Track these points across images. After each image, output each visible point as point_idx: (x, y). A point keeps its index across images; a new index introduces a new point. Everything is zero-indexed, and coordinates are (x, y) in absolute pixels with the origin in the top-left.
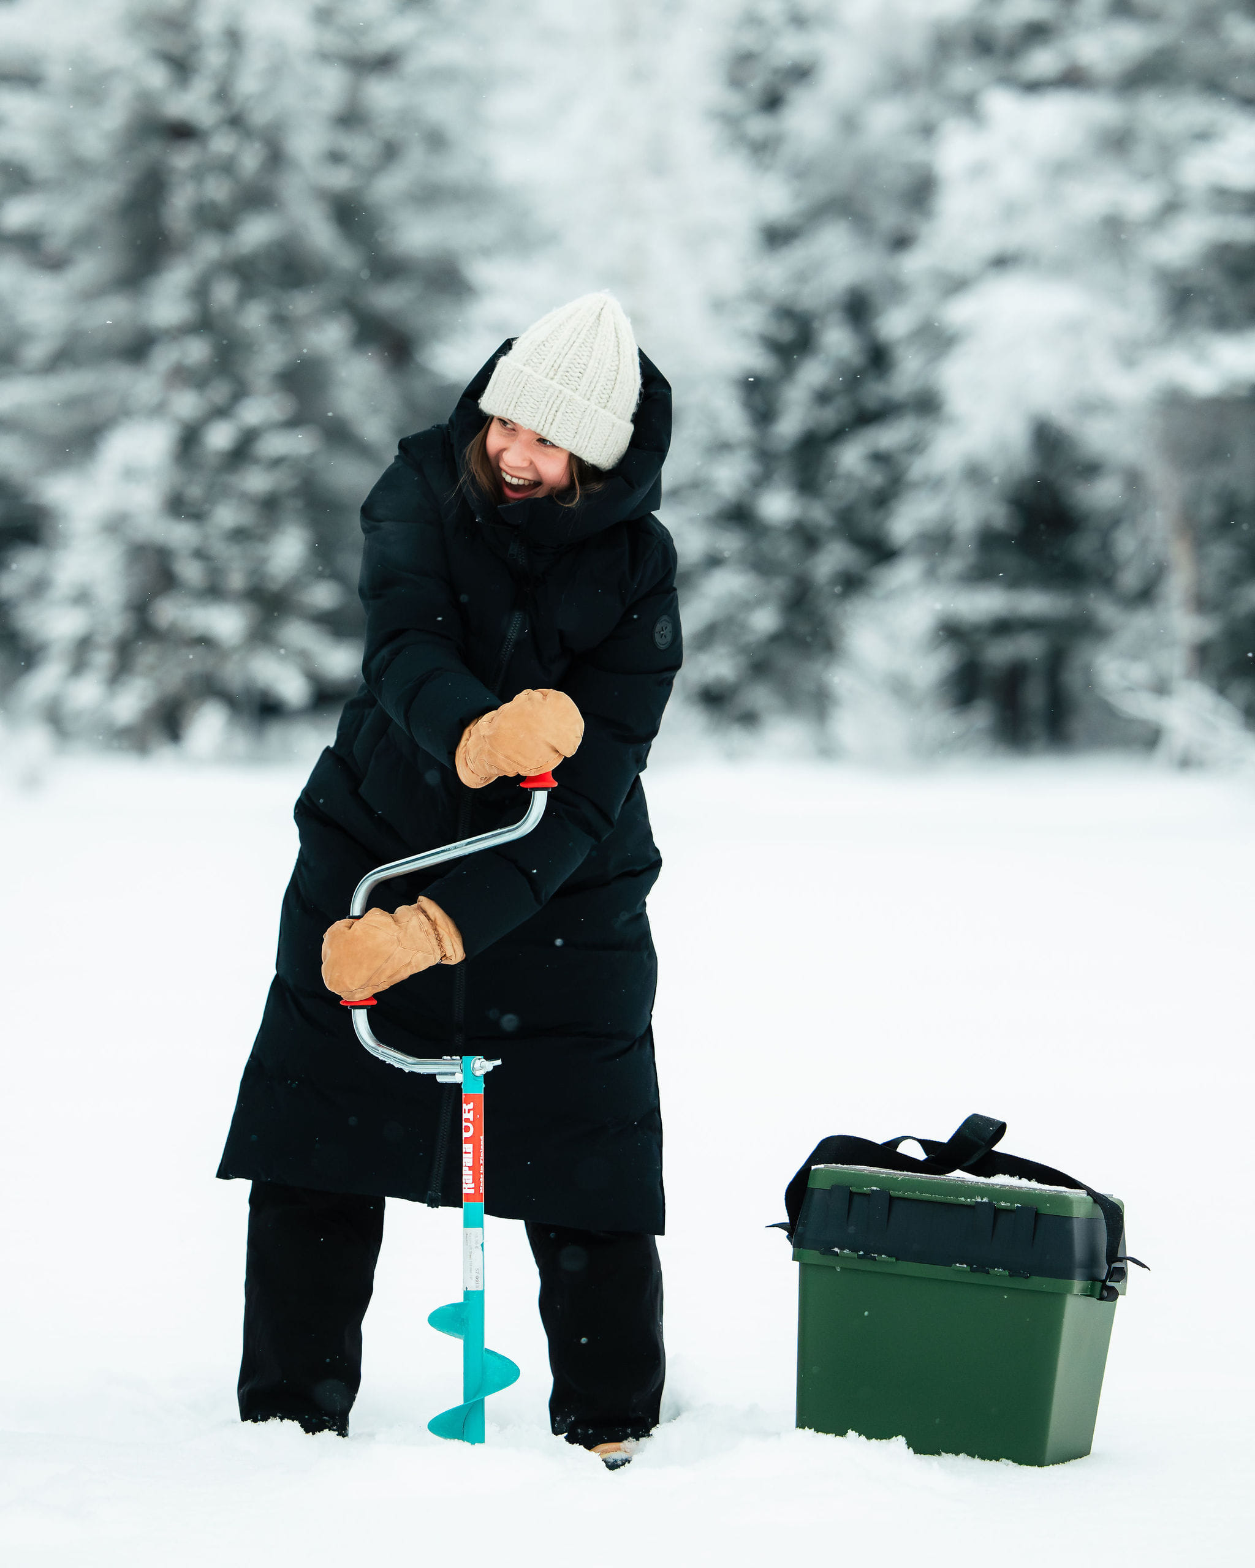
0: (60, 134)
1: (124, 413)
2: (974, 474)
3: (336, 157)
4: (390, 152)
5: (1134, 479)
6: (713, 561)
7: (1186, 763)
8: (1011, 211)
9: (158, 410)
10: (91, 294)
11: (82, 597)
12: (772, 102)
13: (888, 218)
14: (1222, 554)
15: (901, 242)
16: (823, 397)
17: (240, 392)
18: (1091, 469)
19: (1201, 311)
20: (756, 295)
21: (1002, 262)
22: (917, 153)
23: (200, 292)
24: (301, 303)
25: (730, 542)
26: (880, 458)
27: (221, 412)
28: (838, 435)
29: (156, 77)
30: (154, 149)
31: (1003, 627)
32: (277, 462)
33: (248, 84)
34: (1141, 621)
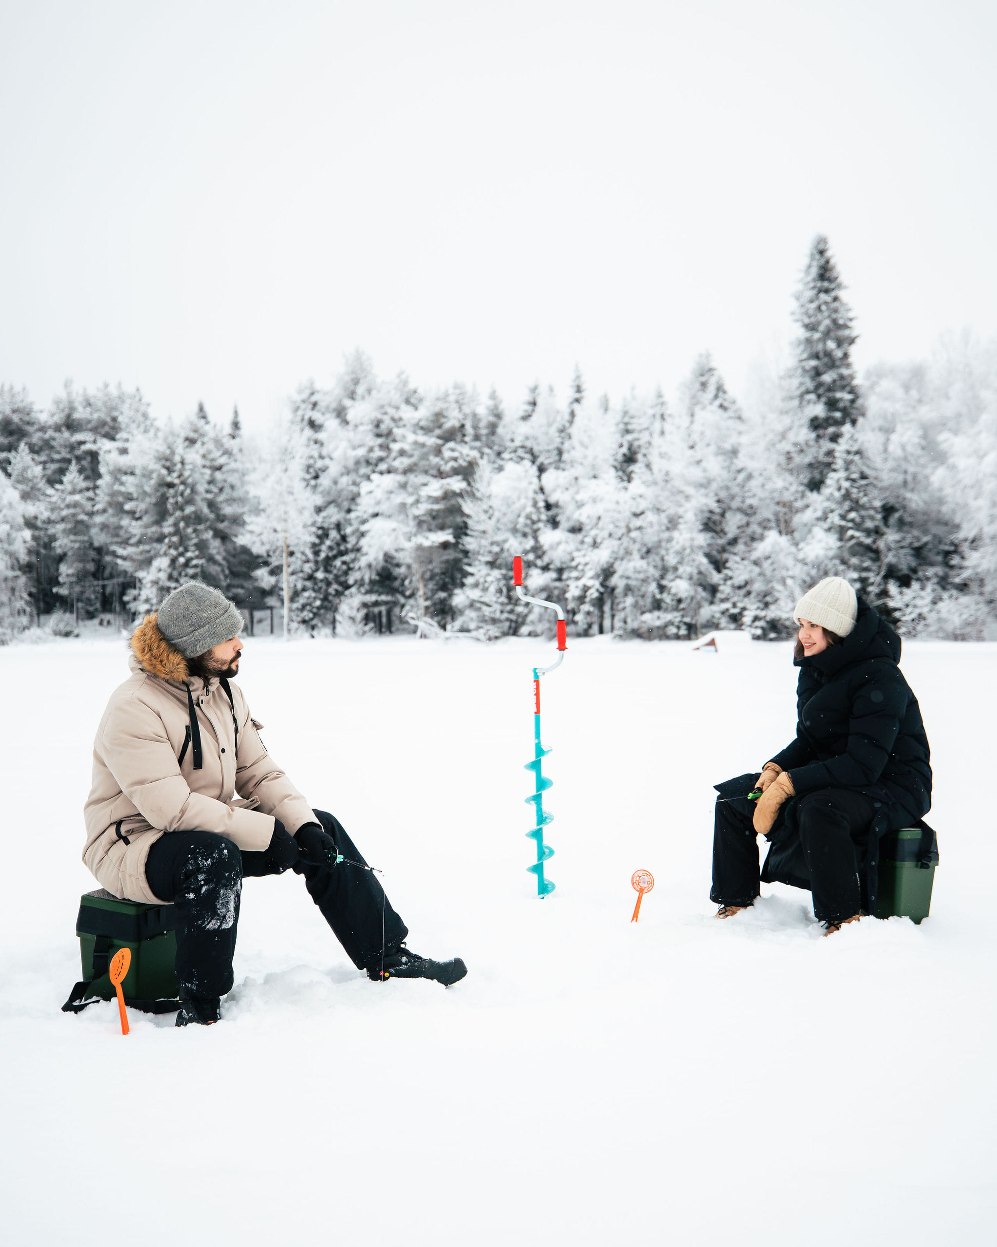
0: (140, 486)
1: (157, 555)
2: (370, 566)
3: (208, 491)
4: (221, 490)
5: (409, 567)
6: (304, 589)
7: (424, 636)
8: (378, 503)
9: (165, 554)
10: (147, 526)
11: (147, 601)
12: (316, 477)
13: (346, 505)
14: (431, 585)
15: (349, 511)
16: (330, 548)
17: (186, 550)
18: (398, 565)
19: (425, 526)
20: (314, 524)
21: (376, 515)
22: (355, 489)
23: (176, 525)
24: (201, 527)
25: (309, 584)
26: (344, 563)
27: (182, 554)
28: (335, 557)
29: (164, 472)
30: (165, 489)
31: (376, 604)
32: (196, 566)
33: (186, 474)
34: (412, 601)
